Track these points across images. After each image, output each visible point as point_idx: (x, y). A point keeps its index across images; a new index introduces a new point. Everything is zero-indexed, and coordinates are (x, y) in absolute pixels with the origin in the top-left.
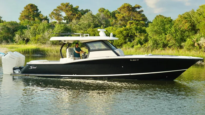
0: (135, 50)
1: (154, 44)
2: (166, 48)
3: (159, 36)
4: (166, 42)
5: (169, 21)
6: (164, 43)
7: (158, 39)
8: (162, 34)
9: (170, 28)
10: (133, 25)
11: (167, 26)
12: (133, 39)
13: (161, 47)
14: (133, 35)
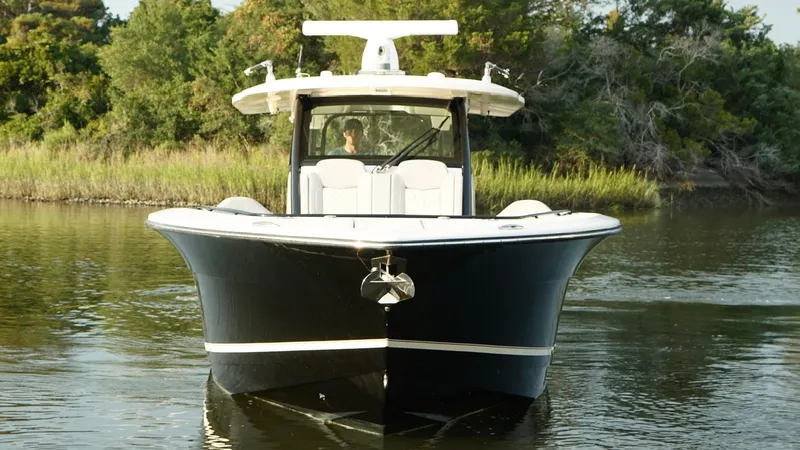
0: (48, 152)
1: (135, 124)
2: (189, 139)
3: (160, 84)
4: (188, 114)
5: (204, 16)
6: (179, 116)
7: (153, 97)
8: (170, 78)
9: (209, 51)
10: (39, 34)
11: (195, 40)
12: (39, 101)
13: (169, 135)
14: (38, 81)
